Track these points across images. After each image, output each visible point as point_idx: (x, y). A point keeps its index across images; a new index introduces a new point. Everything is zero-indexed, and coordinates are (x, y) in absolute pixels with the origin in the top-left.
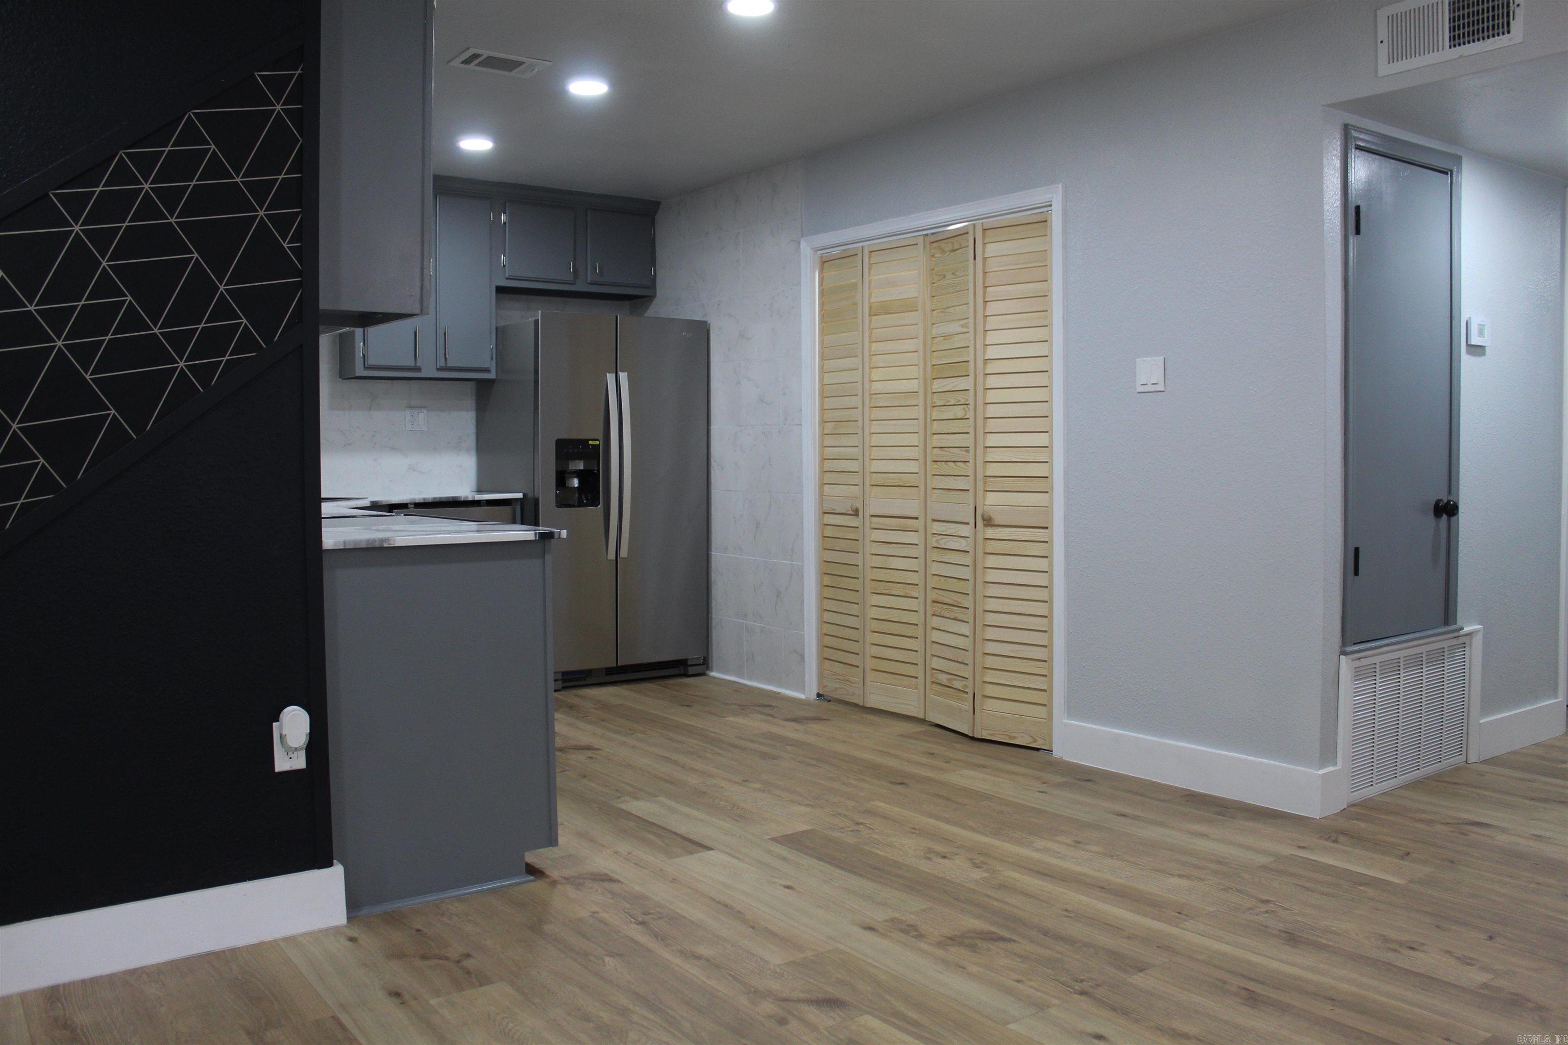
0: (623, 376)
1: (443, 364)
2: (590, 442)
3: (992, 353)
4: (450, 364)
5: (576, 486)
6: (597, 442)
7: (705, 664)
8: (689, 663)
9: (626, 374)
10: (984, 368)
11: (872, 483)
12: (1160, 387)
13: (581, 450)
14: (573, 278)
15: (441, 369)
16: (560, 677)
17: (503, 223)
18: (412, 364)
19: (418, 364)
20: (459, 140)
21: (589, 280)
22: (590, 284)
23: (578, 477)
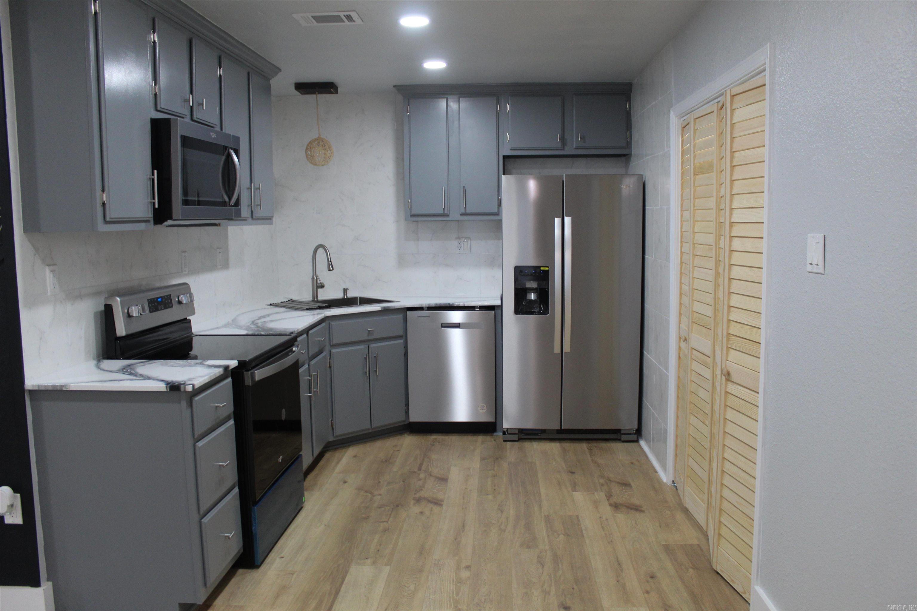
0: (568, 221)
1: (463, 211)
2: (542, 268)
3: (737, 216)
4: (468, 211)
5: (533, 299)
6: (547, 269)
8: (622, 432)
9: (570, 218)
10: (730, 231)
11: (693, 321)
12: (821, 269)
13: (534, 274)
14: (560, 146)
15: (462, 215)
16: (517, 432)
17: (507, 111)
18: (441, 212)
19: (446, 212)
20: (422, 64)
21: (574, 146)
22: (576, 148)
23: (534, 293)
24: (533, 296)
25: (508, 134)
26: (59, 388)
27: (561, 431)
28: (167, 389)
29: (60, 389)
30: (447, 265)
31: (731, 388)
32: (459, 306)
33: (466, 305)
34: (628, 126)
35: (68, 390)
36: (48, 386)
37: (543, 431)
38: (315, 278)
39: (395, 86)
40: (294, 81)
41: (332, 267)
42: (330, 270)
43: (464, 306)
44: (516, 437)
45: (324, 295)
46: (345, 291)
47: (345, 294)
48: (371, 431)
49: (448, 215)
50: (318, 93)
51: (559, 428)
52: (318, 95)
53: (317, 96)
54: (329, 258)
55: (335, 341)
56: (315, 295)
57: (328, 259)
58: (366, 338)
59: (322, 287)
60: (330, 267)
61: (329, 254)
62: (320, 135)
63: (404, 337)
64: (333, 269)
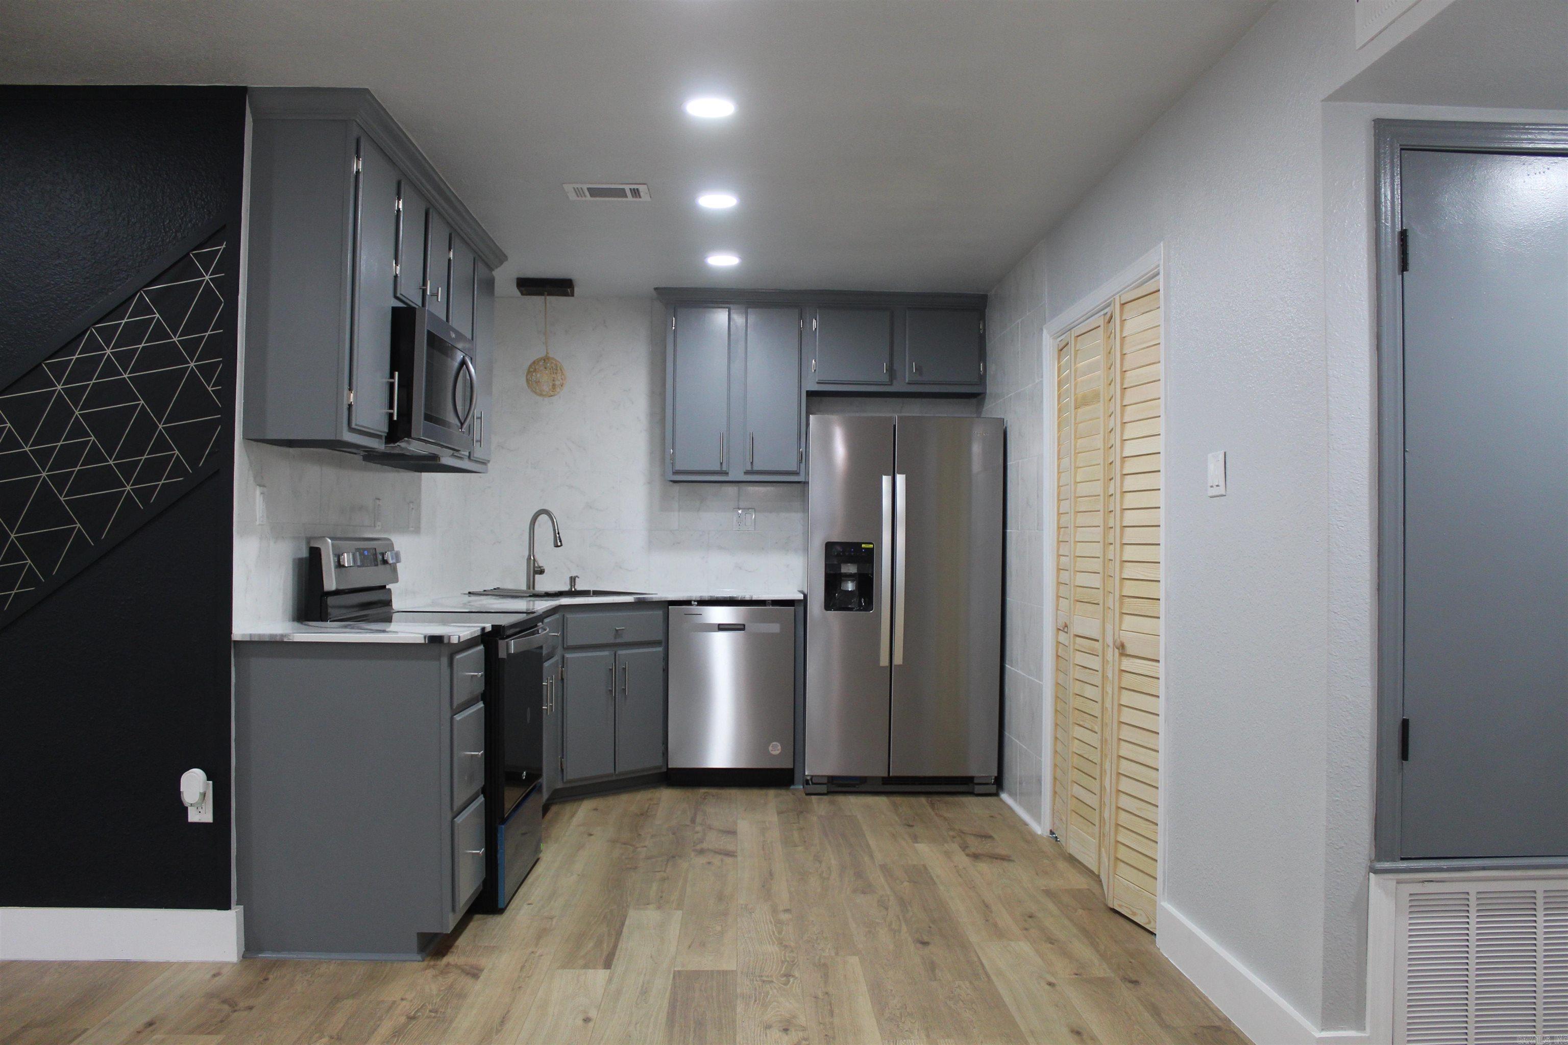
0: (901, 479)
1: (749, 468)
2: (863, 546)
3: (1130, 449)
4: (755, 468)
5: (850, 590)
6: (871, 546)
7: (999, 782)
8: (976, 781)
9: (904, 476)
10: (1122, 468)
11: (1076, 598)
12: (1221, 490)
13: (852, 554)
14: (886, 379)
15: (747, 473)
16: (825, 781)
17: (814, 329)
18: (718, 468)
19: (724, 469)
20: (705, 258)
21: (907, 380)
22: (909, 383)
23: (853, 581)
24: (850, 586)
25: (813, 361)
26: (278, 639)
27: (888, 780)
28: (425, 641)
29: (280, 640)
30: (720, 548)
31: (1127, 664)
32: (744, 599)
33: (753, 599)
34: (982, 355)
35: (291, 641)
36: (264, 635)
37: (863, 780)
38: (532, 558)
39: (656, 289)
40: (516, 277)
41: (561, 541)
42: (557, 546)
43: (751, 599)
44: (824, 789)
45: (544, 584)
46: (573, 580)
47: (573, 584)
48: (614, 778)
49: (726, 473)
50: (549, 295)
51: (886, 775)
52: (548, 297)
53: (545, 299)
54: (556, 528)
55: (571, 642)
56: (531, 583)
57: (554, 530)
58: (611, 640)
59: (541, 572)
60: (558, 542)
61: (556, 524)
62: (547, 353)
63: (663, 644)
64: (561, 545)
